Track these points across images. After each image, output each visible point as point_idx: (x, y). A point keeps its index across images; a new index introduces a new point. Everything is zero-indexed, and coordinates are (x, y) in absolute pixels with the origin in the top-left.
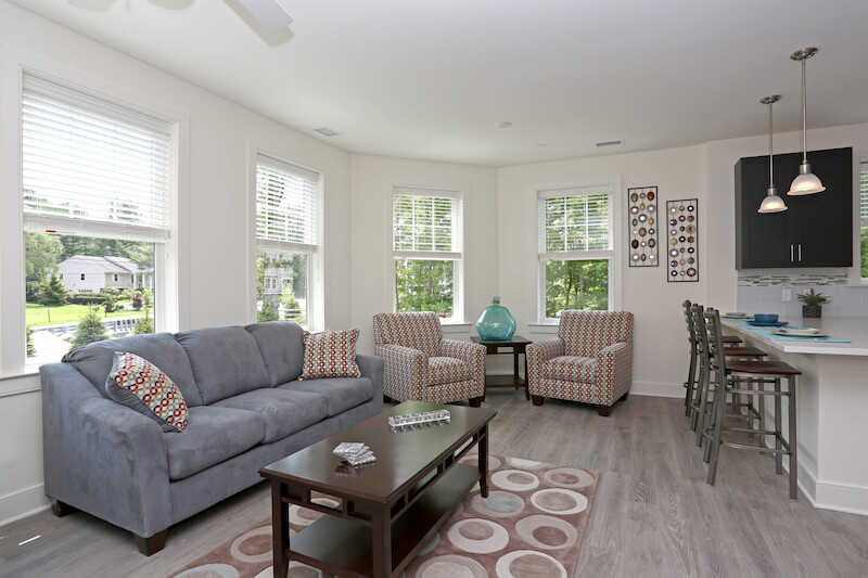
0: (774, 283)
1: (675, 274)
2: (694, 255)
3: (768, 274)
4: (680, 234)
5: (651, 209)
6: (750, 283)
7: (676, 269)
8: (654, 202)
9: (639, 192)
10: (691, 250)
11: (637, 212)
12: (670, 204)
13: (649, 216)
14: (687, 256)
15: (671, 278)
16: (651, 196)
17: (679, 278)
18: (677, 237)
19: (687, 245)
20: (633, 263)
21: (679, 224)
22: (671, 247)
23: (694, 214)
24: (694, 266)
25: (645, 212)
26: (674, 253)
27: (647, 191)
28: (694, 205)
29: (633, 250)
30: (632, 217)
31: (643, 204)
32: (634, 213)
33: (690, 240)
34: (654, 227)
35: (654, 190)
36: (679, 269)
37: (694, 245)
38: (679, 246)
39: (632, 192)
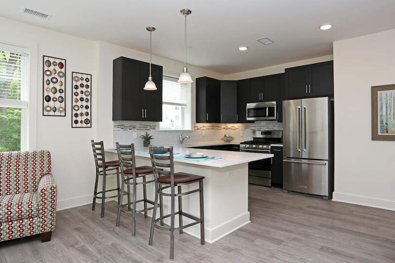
0: (130, 129)
1: (76, 122)
2: (89, 111)
3: (127, 123)
4: (80, 96)
5: (61, 74)
6: (120, 129)
7: (78, 119)
8: (63, 70)
9: (52, 60)
10: (87, 107)
11: (51, 75)
12: (74, 75)
13: (59, 79)
14: (84, 111)
15: (74, 125)
16: (61, 65)
17: (79, 125)
18: (78, 97)
19: (84, 104)
20: (46, 113)
21: (80, 89)
22: (74, 104)
23: (89, 83)
24: (89, 117)
25: (56, 76)
26: (76, 108)
27: (58, 61)
28: (89, 78)
29: (46, 103)
30: (46, 78)
31: (55, 70)
32: (48, 75)
33: (87, 101)
34: (63, 88)
35: (63, 62)
36: (79, 119)
37: (89, 104)
38: (79, 103)
39: (46, 59)
